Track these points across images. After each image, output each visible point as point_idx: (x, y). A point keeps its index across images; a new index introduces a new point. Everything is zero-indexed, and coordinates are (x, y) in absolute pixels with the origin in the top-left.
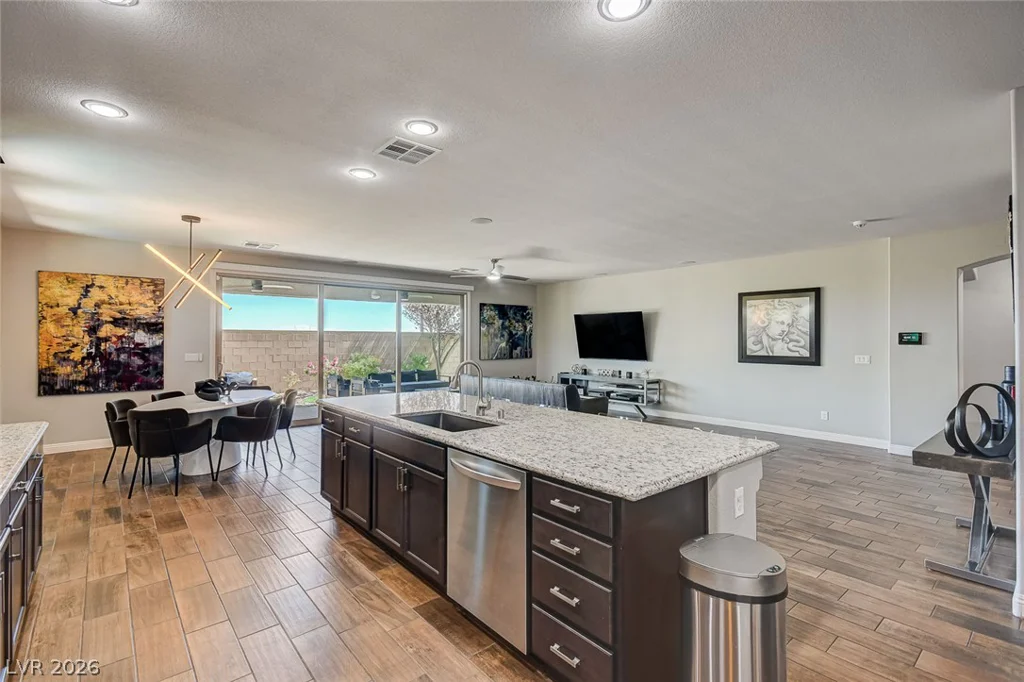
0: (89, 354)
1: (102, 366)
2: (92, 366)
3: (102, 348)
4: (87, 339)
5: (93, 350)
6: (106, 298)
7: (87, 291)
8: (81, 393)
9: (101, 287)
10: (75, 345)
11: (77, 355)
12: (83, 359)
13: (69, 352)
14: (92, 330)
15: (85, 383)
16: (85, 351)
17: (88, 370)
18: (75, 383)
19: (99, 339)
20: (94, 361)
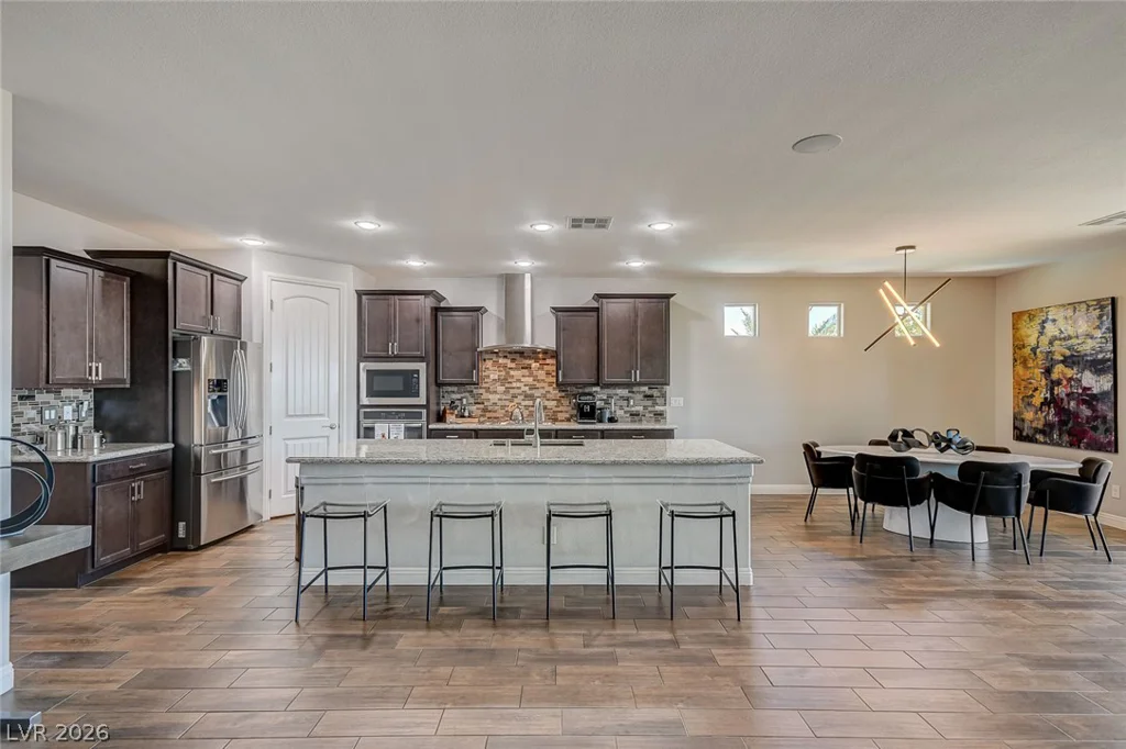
0: (1046, 399)
1: (1056, 414)
2: (1048, 413)
3: (1056, 392)
4: (1044, 382)
5: (1048, 395)
6: (1057, 333)
7: (1043, 328)
8: (1041, 443)
9: (1054, 321)
10: (1036, 389)
11: (1038, 400)
12: (1042, 404)
13: (1032, 396)
14: (1048, 371)
15: (1043, 432)
16: (1042, 395)
17: (1045, 417)
18: (1037, 431)
19: (1052, 382)
20: (1049, 408)
